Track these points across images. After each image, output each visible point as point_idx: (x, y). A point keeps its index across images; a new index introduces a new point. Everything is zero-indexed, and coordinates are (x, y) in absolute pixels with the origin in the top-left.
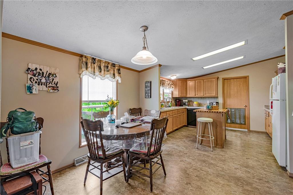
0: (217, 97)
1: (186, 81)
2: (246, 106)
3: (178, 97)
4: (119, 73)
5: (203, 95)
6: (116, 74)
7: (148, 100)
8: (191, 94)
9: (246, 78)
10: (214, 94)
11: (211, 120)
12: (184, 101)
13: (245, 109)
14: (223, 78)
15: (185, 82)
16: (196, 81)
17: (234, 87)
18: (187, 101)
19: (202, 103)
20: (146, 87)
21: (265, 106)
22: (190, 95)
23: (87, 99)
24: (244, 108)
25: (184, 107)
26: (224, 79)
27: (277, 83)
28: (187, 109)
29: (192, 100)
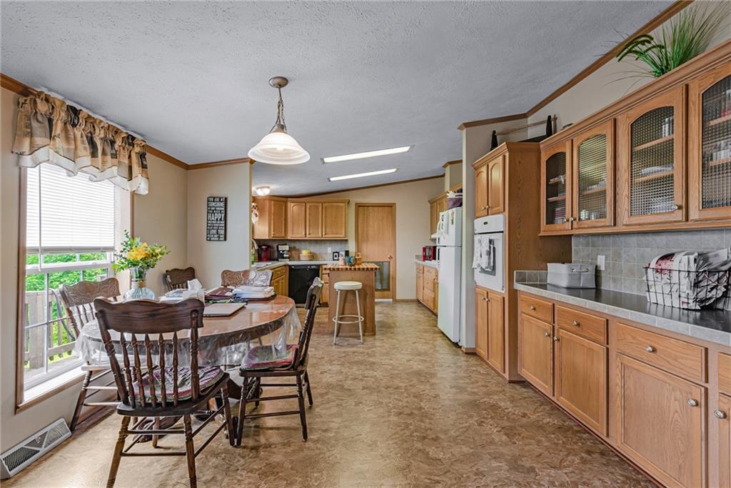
0: (347, 240)
1: (286, 202)
2: (391, 258)
3: (267, 238)
4: (144, 167)
5: (320, 236)
6: (136, 169)
7: (216, 246)
8: (295, 233)
9: (391, 206)
10: (341, 236)
11: (357, 285)
12: (281, 248)
13: (389, 262)
14: (356, 204)
15: (284, 204)
16: (308, 205)
17: (375, 222)
18: (287, 248)
19: (317, 252)
20: (210, 211)
21: (416, 256)
22: (294, 236)
23: (36, 245)
24: (389, 260)
25: (281, 263)
26: (359, 206)
27: (450, 222)
28: (290, 266)
29: (297, 245)
